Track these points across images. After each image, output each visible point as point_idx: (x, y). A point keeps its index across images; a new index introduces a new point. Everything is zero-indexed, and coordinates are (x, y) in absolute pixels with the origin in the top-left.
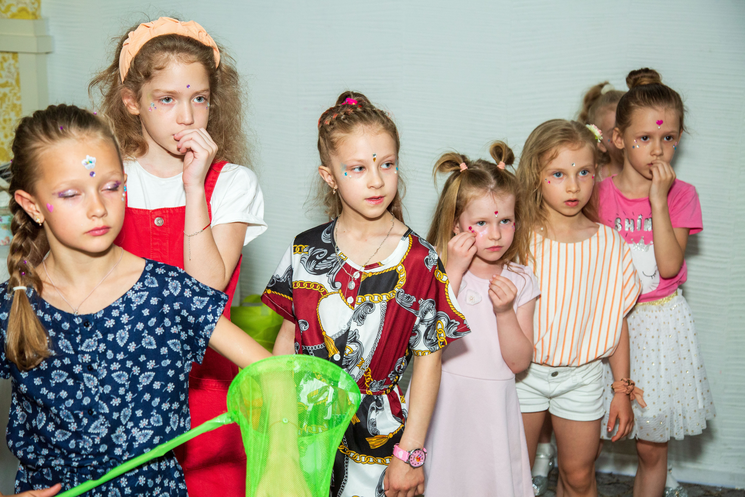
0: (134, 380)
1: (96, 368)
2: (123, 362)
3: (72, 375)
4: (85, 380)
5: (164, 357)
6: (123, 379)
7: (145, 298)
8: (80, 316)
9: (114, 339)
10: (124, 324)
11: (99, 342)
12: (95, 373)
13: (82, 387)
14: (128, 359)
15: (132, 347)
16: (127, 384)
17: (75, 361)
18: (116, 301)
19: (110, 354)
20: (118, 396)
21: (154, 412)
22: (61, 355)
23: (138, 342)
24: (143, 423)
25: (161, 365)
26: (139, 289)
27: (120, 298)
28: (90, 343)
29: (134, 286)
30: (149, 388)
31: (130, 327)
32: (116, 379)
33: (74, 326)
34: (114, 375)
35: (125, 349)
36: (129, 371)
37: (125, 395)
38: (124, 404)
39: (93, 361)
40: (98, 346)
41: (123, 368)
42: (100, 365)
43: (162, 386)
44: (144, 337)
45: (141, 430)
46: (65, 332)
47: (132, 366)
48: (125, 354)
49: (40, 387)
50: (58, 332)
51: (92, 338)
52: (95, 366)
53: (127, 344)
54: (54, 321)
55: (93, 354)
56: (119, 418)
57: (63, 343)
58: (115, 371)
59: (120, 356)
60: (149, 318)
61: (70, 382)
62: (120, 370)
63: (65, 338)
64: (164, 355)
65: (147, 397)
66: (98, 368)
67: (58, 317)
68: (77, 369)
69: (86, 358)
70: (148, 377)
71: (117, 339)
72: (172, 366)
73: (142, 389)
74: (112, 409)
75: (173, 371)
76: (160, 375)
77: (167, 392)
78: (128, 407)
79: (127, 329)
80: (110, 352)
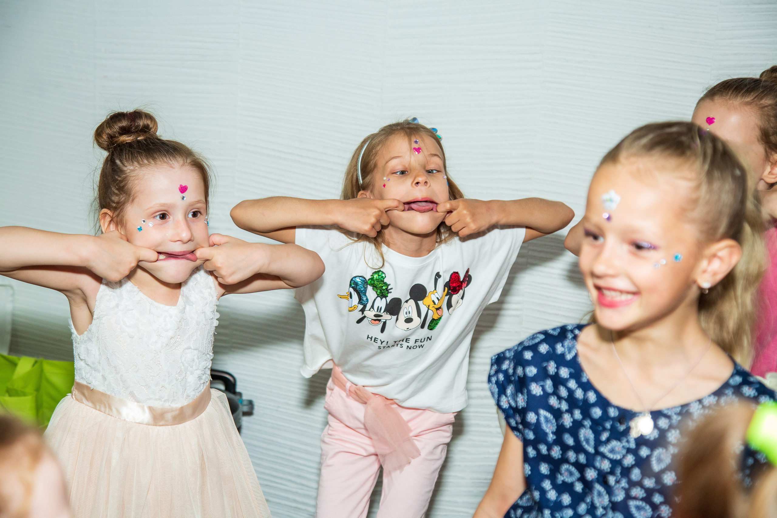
1: (613, 484)
2: (650, 492)
3: (582, 479)
4: (595, 493)
6: (644, 514)
8: (618, 408)
9: (650, 456)
10: (669, 443)
11: (629, 451)
12: (609, 490)
13: (588, 500)
14: (659, 491)
15: (670, 479)
17: (590, 464)
18: (671, 408)
19: (636, 474)
22: (578, 448)
27: (678, 406)
28: (616, 448)
29: (704, 398)
33: (605, 416)
34: (632, 504)
35: (658, 476)
36: (655, 507)
39: (612, 472)
40: (624, 456)
41: (648, 499)
42: (617, 482)
46: (593, 421)
47: (661, 503)
48: (656, 483)
49: (545, 477)
50: (584, 418)
51: (622, 442)
52: (612, 480)
53: (664, 471)
54: (585, 401)
55: (615, 463)
57: (586, 433)
58: (635, 498)
59: (649, 483)
61: (579, 487)
62: (643, 499)
63: (591, 428)
66: (615, 484)
67: (592, 397)
68: (591, 474)
69: (606, 465)
71: (654, 458)
79: (672, 451)
80: (637, 471)
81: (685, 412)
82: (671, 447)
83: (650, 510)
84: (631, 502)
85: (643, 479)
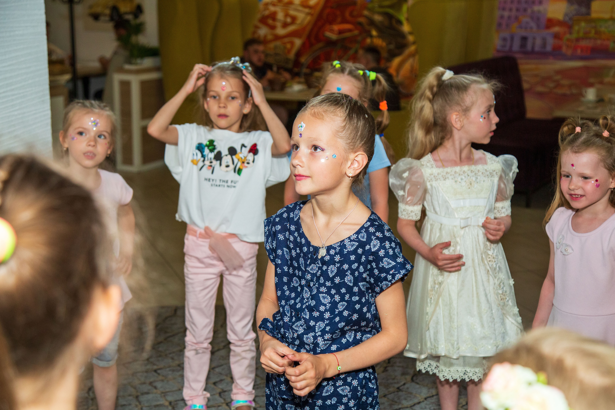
0: (334, 305)
1: (312, 286)
2: (329, 289)
5: (354, 294)
7: (354, 247)
8: (314, 246)
9: (327, 270)
10: (335, 262)
11: (319, 268)
13: (301, 295)
14: (334, 287)
15: (337, 280)
16: (328, 306)
17: (303, 276)
18: (336, 243)
19: (322, 280)
20: (318, 311)
21: (338, 331)
22: (299, 268)
23: (342, 278)
24: (328, 336)
26: (354, 239)
27: (339, 242)
28: (314, 267)
29: (351, 236)
31: (339, 265)
32: (321, 299)
35: (332, 280)
36: (332, 296)
38: (321, 318)
39: (312, 280)
40: (318, 271)
41: (328, 293)
42: (314, 285)
43: (349, 315)
44: (347, 275)
47: (335, 294)
48: (332, 283)
49: (285, 284)
51: (315, 264)
52: (312, 285)
53: (334, 277)
55: (313, 275)
56: (314, 326)
57: (301, 260)
58: (322, 293)
59: (328, 284)
60: (354, 262)
64: (356, 293)
65: (337, 319)
67: (303, 241)
68: (303, 282)
69: (309, 277)
70: (343, 305)
71: (329, 271)
72: (359, 302)
73: (337, 313)
74: (312, 317)
75: (359, 305)
76: (350, 306)
77: (351, 319)
78: (324, 322)
79: (337, 266)
80: (322, 278)
81: (342, 245)
82: (336, 264)
83: (329, 298)
84: (320, 295)
85: (325, 282)
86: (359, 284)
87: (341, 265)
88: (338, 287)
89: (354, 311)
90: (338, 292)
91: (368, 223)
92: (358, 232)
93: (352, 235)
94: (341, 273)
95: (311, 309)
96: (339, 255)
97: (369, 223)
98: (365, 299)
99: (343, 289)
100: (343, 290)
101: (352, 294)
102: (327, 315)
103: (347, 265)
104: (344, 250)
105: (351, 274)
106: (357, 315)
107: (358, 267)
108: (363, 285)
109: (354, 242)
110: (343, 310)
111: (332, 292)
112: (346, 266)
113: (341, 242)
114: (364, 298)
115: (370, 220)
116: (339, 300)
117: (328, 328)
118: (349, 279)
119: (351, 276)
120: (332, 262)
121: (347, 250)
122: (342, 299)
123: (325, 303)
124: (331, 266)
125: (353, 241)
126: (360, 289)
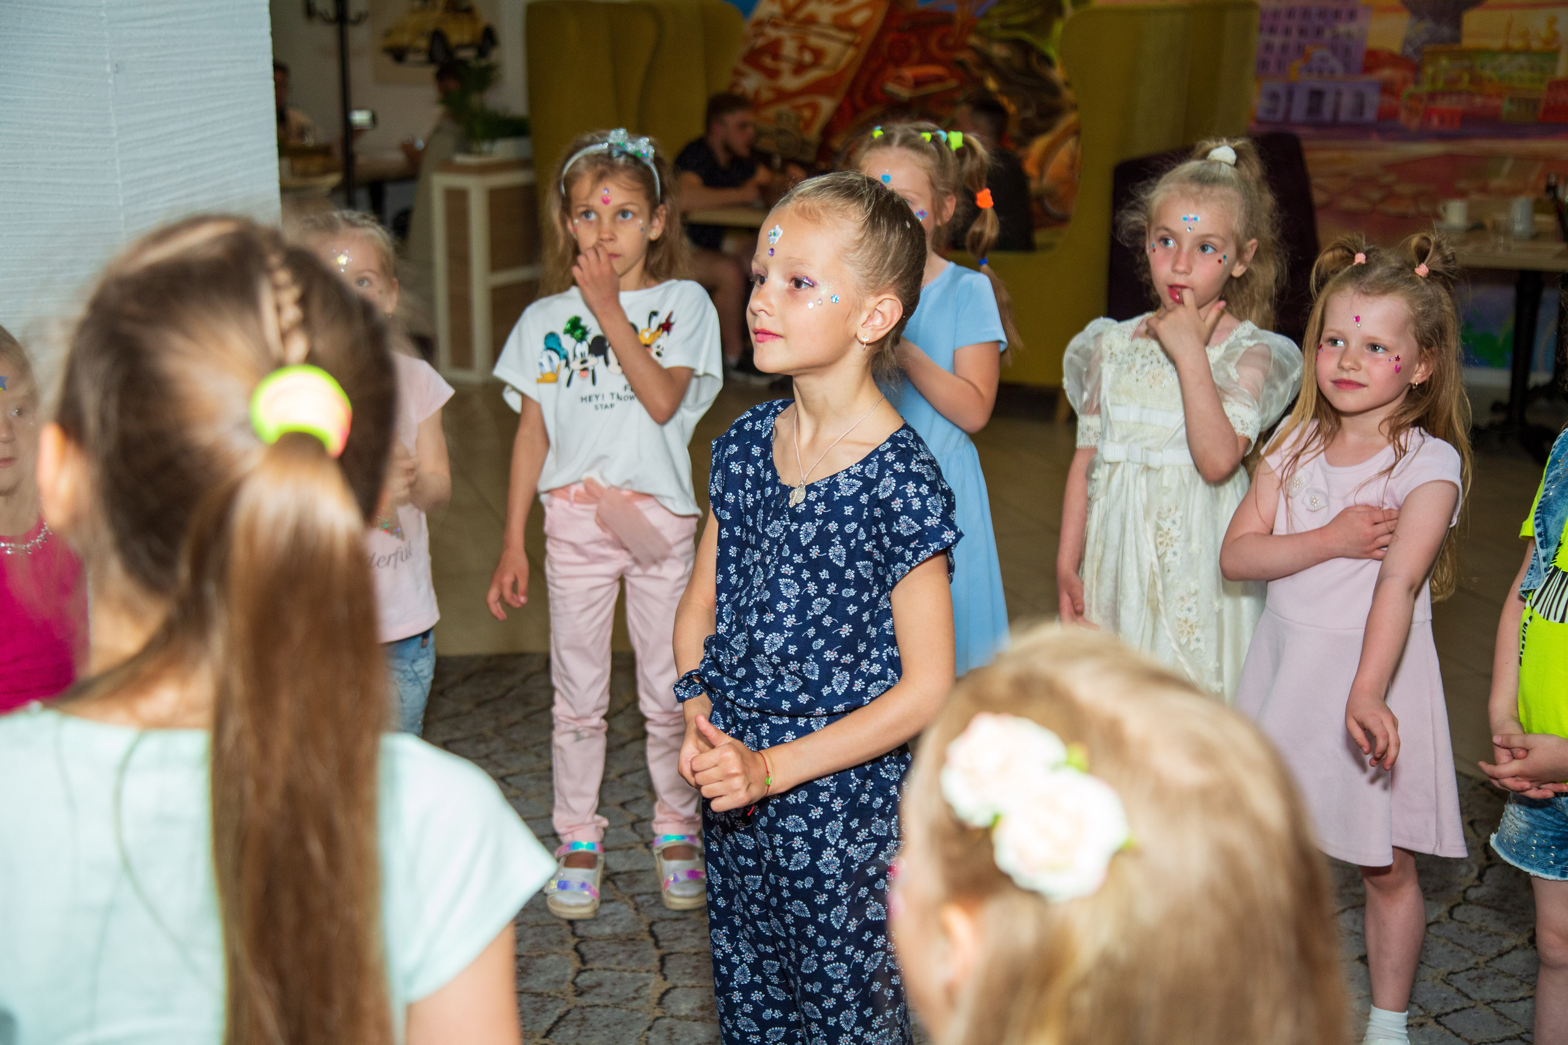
0: (805, 601)
1: (768, 562)
2: (799, 568)
5: (847, 584)
6: (791, 592)
10: (816, 516)
15: (815, 552)
16: (794, 602)
19: (786, 552)
20: (774, 611)
21: (810, 657)
23: (825, 548)
24: (794, 666)
25: (841, 593)
26: (855, 474)
28: (776, 527)
29: (852, 467)
30: (817, 620)
31: (821, 522)
32: (782, 588)
35: (805, 551)
36: (803, 584)
37: (785, 615)
38: (777, 626)
39: (770, 552)
41: (796, 577)
42: (772, 561)
43: (834, 626)
44: (833, 544)
45: (791, 673)
51: (779, 520)
52: (768, 560)
53: (810, 545)
57: (760, 514)
58: (785, 576)
59: (798, 559)
60: (849, 520)
62: (791, 577)
65: (811, 632)
66: (770, 563)
67: (769, 475)
68: (757, 556)
69: (766, 545)
70: (823, 605)
71: (801, 532)
72: (855, 600)
73: (810, 618)
74: (761, 625)
75: (856, 607)
76: (837, 607)
77: (838, 634)
78: (782, 633)
79: (817, 524)
80: (786, 547)
81: (833, 484)
82: (817, 520)
83: (798, 587)
84: (780, 580)
85: (791, 555)
86: (857, 563)
87: (825, 523)
88: (814, 566)
89: (845, 618)
90: (815, 578)
91: (887, 443)
92: (865, 462)
93: (854, 465)
94: (823, 539)
95: (762, 608)
96: (823, 503)
97: (888, 445)
98: (870, 596)
99: (824, 571)
100: (824, 574)
101: (843, 584)
102: (790, 621)
103: (837, 524)
104: (835, 493)
105: (841, 543)
106: (850, 626)
107: (856, 531)
108: (866, 567)
109: (854, 480)
110: (823, 615)
111: (802, 576)
112: (833, 526)
113: (831, 477)
114: (866, 594)
115: (893, 439)
116: (816, 592)
117: (792, 649)
118: (837, 553)
119: (842, 547)
120: (809, 515)
121: (839, 495)
122: (822, 592)
123: (788, 596)
124: (807, 523)
125: (854, 477)
126: (858, 574)
